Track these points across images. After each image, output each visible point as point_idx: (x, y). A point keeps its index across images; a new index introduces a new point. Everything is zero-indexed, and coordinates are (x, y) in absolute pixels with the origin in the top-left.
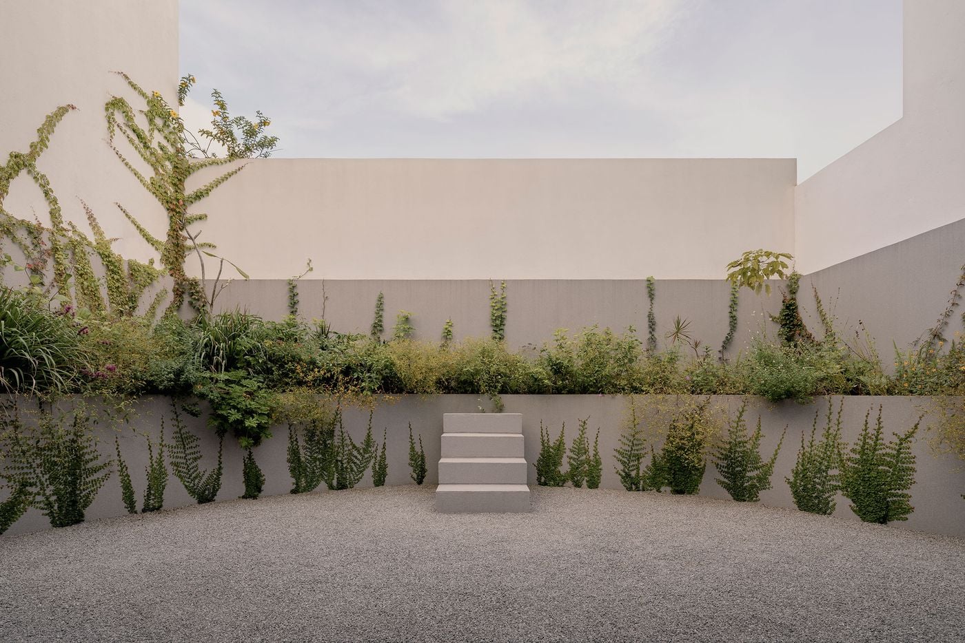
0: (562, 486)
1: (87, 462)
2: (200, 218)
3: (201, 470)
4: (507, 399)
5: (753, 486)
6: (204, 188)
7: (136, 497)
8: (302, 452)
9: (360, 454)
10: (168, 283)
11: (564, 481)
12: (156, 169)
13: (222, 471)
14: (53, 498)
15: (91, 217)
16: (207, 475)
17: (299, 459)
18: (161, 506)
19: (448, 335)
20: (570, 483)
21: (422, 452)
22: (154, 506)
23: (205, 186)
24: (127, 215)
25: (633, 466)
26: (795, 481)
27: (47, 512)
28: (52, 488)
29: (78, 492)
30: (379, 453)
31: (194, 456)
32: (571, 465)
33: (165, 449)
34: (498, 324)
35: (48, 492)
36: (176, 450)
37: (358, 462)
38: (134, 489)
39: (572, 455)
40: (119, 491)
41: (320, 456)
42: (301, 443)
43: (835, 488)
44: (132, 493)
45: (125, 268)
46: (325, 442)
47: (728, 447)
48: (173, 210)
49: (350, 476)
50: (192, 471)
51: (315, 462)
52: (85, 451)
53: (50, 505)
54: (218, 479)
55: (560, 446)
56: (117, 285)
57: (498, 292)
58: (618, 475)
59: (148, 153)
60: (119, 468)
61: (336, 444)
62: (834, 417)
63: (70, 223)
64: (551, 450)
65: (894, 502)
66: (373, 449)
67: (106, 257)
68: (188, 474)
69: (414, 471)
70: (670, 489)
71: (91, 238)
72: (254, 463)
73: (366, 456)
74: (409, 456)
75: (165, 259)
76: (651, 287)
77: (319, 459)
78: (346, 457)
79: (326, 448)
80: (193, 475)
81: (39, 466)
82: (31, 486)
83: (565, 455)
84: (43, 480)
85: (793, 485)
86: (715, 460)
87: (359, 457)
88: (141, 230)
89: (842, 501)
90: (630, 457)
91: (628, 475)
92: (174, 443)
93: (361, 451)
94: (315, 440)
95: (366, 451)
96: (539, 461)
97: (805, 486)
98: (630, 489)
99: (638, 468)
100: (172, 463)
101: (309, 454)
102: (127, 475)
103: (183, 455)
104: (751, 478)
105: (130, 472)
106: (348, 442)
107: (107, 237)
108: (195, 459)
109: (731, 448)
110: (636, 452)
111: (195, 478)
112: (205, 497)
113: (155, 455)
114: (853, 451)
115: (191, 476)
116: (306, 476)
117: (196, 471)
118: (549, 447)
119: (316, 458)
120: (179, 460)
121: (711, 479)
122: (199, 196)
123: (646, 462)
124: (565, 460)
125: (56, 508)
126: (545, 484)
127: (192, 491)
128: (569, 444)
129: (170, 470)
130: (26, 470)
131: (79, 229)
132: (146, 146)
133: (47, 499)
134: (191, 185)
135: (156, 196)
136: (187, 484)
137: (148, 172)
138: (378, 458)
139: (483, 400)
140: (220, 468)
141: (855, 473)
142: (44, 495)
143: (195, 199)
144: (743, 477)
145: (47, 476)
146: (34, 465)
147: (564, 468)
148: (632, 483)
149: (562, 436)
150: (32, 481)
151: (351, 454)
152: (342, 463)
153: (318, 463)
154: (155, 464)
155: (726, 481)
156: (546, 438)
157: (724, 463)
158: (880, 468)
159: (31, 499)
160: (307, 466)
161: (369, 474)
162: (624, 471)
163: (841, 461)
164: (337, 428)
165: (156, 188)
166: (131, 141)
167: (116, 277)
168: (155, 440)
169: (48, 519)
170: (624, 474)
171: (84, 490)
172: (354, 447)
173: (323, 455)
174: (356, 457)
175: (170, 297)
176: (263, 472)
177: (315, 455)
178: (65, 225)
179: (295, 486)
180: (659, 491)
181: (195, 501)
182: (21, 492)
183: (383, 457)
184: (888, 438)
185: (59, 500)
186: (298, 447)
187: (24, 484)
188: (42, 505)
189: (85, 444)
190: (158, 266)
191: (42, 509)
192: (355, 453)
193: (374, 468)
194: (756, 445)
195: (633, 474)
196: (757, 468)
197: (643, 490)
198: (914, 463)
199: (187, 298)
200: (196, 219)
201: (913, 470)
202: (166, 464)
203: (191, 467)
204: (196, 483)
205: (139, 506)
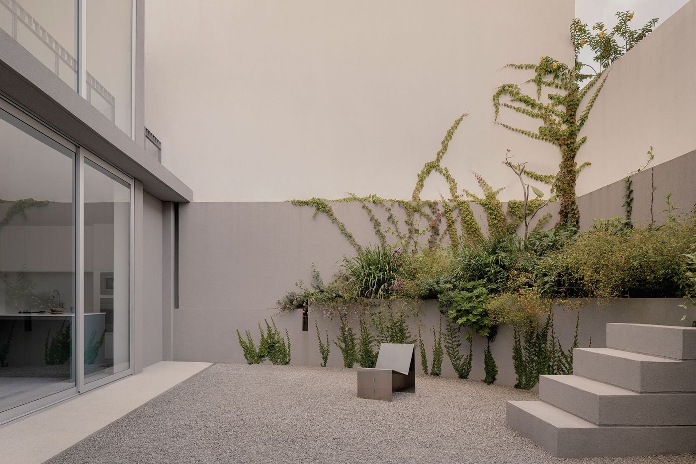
3: (461, 354)
7: (428, 364)
8: (523, 351)
9: (568, 362)
10: (555, 207)
12: (545, 119)
13: (472, 357)
15: (481, 181)
16: (464, 358)
17: (521, 359)
18: (440, 374)
22: (437, 373)
31: (457, 343)
33: (442, 336)
36: (447, 338)
37: (566, 370)
38: (427, 359)
41: (536, 358)
42: (523, 344)
44: (426, 361)
45: (506, 207)
46: (540, 345)
50: (456, 353)
51: (532, 363)
52: (406, 331)
54: (470, 363)
59: (537, 110)
60: (421, 345)
61: (548, 348)
63: (464, 191)
68: (454, 357)
72: (490, 355)
75: (556, 188)
77: (535, 361)
78: (556, 363)
79: (540, 352)
80: (457, 357)
87: (567, 365)
92: (446, 333)
93: (569, 360)
94: (532, 343)
100: (445, 346)
101: (528, 355)
102: (424, 349)
103: (451, 342)
105: (425, 347)
106: (557, 348)
107: (495, 189)
108: (458, 346)
111: (458, 359)
112: (463, 374)
113: (437, 339)
115: (455, 357)
116: (526, 375)
117: (458, 354)
119: (532, 359)
120: (449, 345)
127: (456, 368)
129: (444, 350)
130: (383, 338)
131: (471, 192)
132: (534, 106)
135: (546, 140)
136: (454, 362)
137: (535, 125)
140: (471, 355)
146: (387, 336)
151: (560, 360)
152: (553, 369)
153: (534, 364)
154: (437, 345)
160: (526, 366)
164: (549, 333)
165: (545, 134)
166: (518, 110)
168: (437, 329)
172: (563, 354)
173: (539, 358)
174: (564, 365)
175: (557, 217)
176: (497, 364)
177: (533, 357)
178: (460, 193)
179: (518, 381)
181: (457, 376)
186: (521, 347)
189: (406, 328)
190: (549, 196)
192: (564, 360)
202: (442, 346)
203: (455, 350)
204: (458, 362)
205: (430, 370)
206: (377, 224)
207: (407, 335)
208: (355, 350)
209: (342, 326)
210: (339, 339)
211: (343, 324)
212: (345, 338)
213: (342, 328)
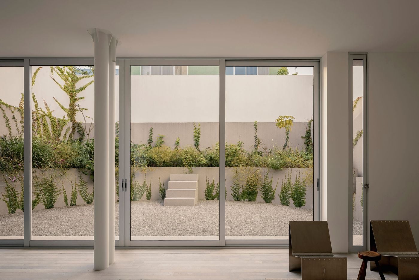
0: (213, 200)
1: (54, 189)
2: (82, 98)
3: (88, 193)
4: (194, 169)
5: (270, 197)
6: (83, 87)
7: (68, 201)
9: (141, 188)
10: (70, 124)
11: (214, 198)
12: (66, 81)
14: (45, 200)
15: (46, 105)
16: (89, 195)
18: (76, 204)
19: (177, 144)
20: (216, 199)
21: (164, 188)
22: (73, 205)
23: (83, 86)
24: (56, 101)
25: (237, 192)
26: (281, 195)
27: (44, 204)
28: (45, 197)
29: (52, 198)
30: (148, 188)
31: (86, 188)
32: (217, 192)
33: (77, 186)
34: (197, 140)
35: (44, 198)
36: (80, 186)
37: (141, 191)
38: (68, 198)
39: (217, 189)
40: (63, 199)
43: (290, 197)
44: (67, 199)
45: (57, 121)
47: (264, 185)
48: (71, 96)
49: (138, 196)
52: (54, 186)
53: (44, 202)
54: (93, 196)
55: (213, 185)
56: (55, 128)
57: (197, 127)
58: (232, 195)
59: (63, 76)
60: (63, 192)
61: (133, 185)
62: (290, 175)
63: (40, 108)
64: (210, 187)
65: (302, 200)
66: (146, 187)
67: (51, 118)
68: (84, 195)
69: (161, 195)
70: (248, 200)
71: (46, 112)
73: (144, 189)
74: (159, 189)
75: (69, 115)
76: (256, 125)
78: (136, 189)
81: (42, 190)
82: (40, 196)
83: (214, 189)
84: (43, 194)
85: (280, 197)
86: (261, 189)
87: (141, 189)
88: (61, 106)
89: (291, 201)
90: (236, 189)
91: (235, 195)
92: (79, 184)
93: (142, 187)
95: (144, 187)
96: (205, 191)
97: (283, 197)
98: (235, 200)
99: (238, 193)
100: (79, 190)
102: (66, 194)
104: (270, 195)
105: (66, 193)
106: (137, 184)
107: (51, 110)
108: (86, 189)
109: (265, 185)
110: (237, 187)
111: (86, 195)
112: (89, 202)
113: (74, 188)
114: (294, 185)
118: (209, 186)
120: (81, 189)
121: (259, 197)
122: (81, 90)
123: (241, 190)
124: (214, 190)
125: (46, 203)
126: (208, 199)
127: (85, 200)
128: (216, 185)
129: (78, 192)
130: (38, 191)
131: (43, 110)
132: (63, 74)
133: (44, 200)
134: (78, 86)
135: (66, 92)
136: (84, 197)
137: (63, 83)
138: (148, 190)
139: (186, 169)
141: (294, 192)
142: (43, 199)
143: (80, 91)
144: (268, 195)
145: (44, 193)
146: (41, 190)
147: (214, 194)
148: (237, 198)
149: (213, 182)
150: (40, 194)
151: (138, 188)
152: (135, 192)
154: (74, 191)
155: (263, 196)
156: (208, 183)
157: (263, 190)
158: (300, 190)
159: (40, 200)
161: (145, 195)
162: (234, 194)
163: (291, 188)
164: (134, 179)
165: (65, 89)
166: (58, 73)
167: (54, 125)
168: (74, 183)
169: (44, 206)
170: (234, 195)
171: (54, 198)
172: (139, 186)
174: (140, 190)
175: (71, 130)
178: (39, 110)
180: (244, 200)
181: (86, 203)
182: (37, 197)
183: (150, 190)
184: (301, 181)
185: (47, 200)
187: (38, 195)
188: (43, 202)
189: (54, 184)
190: (67, 118)
191: (43, 203)
192: (140, 188)
193: (147, 193)
194: (271, 184)
195: (237, 195)
196: (271, 192)
197: (240, 200)
198: (306, 188)
199: (77, 130)
200: (80, 99)
201: (306, 190)
202: (77, 190)
203: (85, 192)
204: (86, 197)
205: (69, 204)
206: (7, 120)
207: (54, 188)
208: (17, 201)
209: (7, 187)
210: (4, 196)
211: (8, 186)
212: (9, 195)
213: (6, 188)
